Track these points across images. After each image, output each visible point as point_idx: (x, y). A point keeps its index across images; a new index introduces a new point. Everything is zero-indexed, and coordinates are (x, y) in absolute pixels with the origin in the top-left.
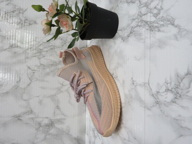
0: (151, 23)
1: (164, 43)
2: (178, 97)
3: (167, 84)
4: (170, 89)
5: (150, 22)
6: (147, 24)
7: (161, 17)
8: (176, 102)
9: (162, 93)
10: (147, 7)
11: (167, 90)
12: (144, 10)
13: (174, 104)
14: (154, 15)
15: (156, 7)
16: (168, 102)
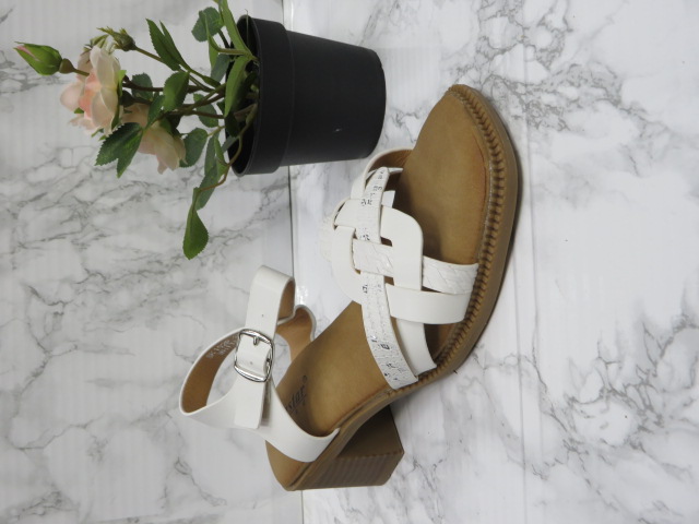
0: (530, 88)
1: (587, 183)
2: (651, 426)
3: (607, 364)
4: (618, 386)
5: (526, 85)
6: (516, 93)
7: (567, 67)
8: (645, 448)
9: (586, 403)
10: (512, 19)
11: (606, 392)
12: (498, 30)
13: (637, 454)
14: (539, 54)
15: (544, 18)
16: (613, 446)
